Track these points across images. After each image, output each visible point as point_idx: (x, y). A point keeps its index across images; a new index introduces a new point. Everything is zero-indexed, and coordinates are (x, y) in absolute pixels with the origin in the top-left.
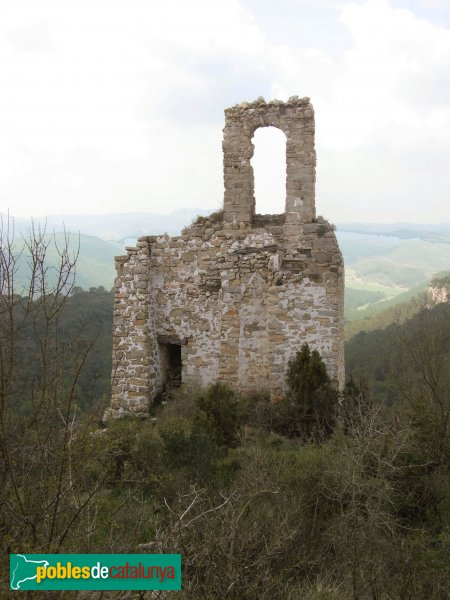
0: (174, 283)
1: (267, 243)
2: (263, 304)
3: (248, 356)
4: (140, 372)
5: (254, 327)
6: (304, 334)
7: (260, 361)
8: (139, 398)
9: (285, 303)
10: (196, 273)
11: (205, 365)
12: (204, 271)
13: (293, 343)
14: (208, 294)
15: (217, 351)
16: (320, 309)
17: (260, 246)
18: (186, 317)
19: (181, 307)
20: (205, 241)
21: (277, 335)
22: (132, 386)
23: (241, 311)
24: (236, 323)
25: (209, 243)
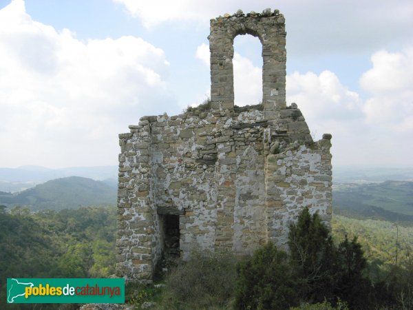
0: (173, 158)
1: (258, 119)
2: (256, 175)
3: (242, 223)
4: (143, 241)
5: (248, 196)
6: (301, 199)
7: (253, 227)
8: (143, 265)
9: (283, 170)
10: (193, 148)
11: (203, 233)
12: (201, 146)
13: (290, 208)
14: (205, 167)
15: (213, 220)
16: (315, 175)
17: (253, 121)
18: (184, 189)
19: (179, 180)
20: (201, 119)
21: (275, 201)
22: (135, 254)
23: (236, 182)
24: (232, 192)
25: (205, 121)
